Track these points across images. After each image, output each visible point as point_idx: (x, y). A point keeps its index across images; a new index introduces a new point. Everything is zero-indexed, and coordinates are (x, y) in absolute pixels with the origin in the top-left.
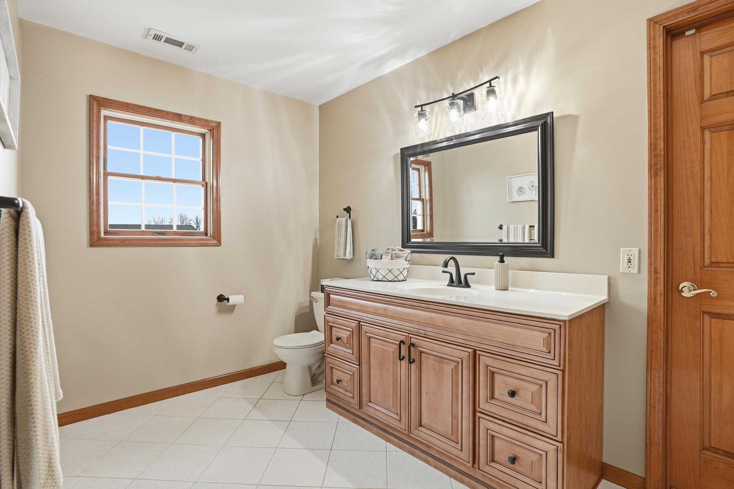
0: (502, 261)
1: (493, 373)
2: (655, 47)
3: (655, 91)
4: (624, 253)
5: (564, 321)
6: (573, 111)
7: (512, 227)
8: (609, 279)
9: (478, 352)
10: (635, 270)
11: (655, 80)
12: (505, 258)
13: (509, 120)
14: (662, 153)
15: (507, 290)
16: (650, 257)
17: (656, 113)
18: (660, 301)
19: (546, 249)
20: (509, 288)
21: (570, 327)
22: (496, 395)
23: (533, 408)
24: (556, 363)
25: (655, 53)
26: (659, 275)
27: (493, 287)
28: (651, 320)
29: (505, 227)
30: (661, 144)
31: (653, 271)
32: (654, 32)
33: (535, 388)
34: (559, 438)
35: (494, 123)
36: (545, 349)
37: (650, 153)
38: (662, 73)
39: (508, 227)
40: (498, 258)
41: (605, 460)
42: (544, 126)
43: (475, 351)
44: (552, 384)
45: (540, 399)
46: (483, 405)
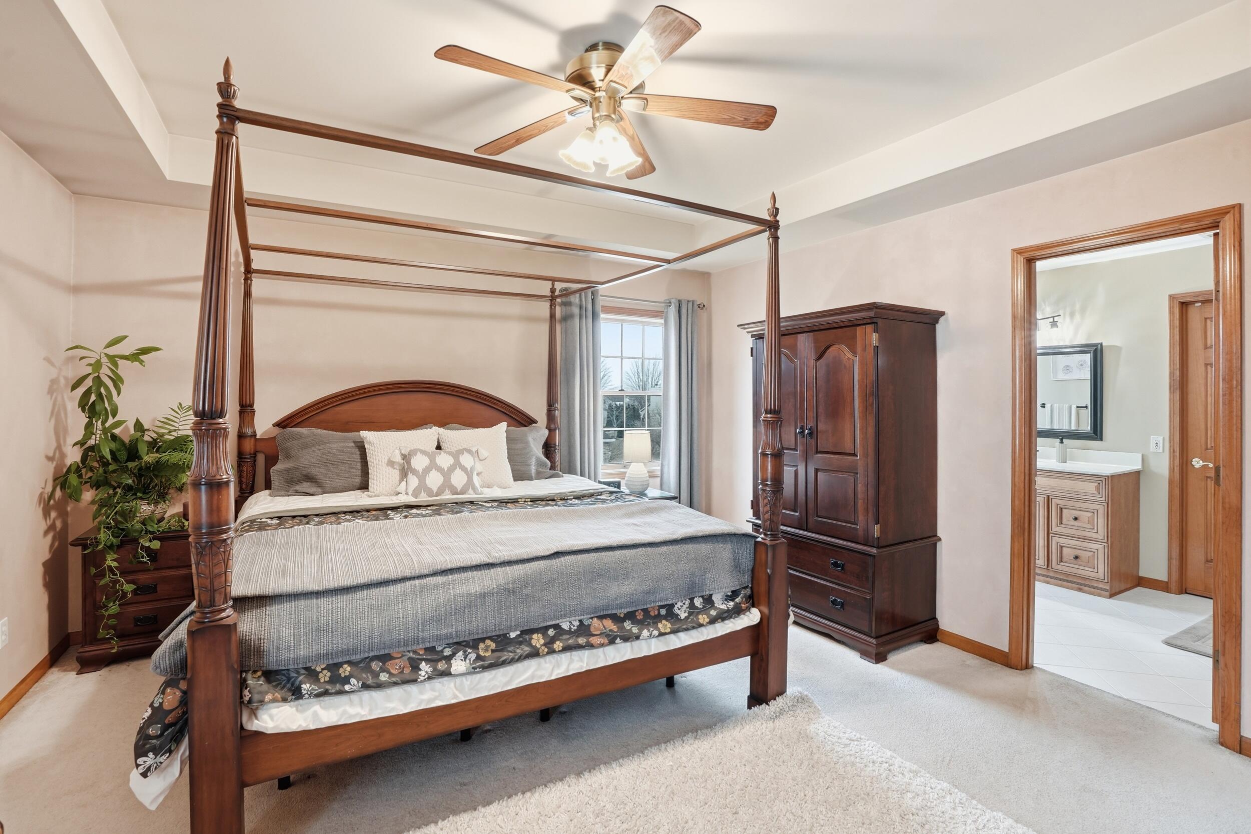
0: (1062, 442)
1: (1061, 509)
2: (1173, 314)
3: (1173, 340)
4: (1153, 440)
5: (1108, 476)
6: (1118, 344)
7: (1056, 406)
8: (1143, 455)
9: (1050, 497)
10: (1161, 450)
11: (1173, 333)
12: (1064, 440)
13: (1067, 343)
14: (1178, 379)
15: (1066, 462)
16: (1170, 442)
17: (1174, 354)
18: (1177, 470)
19: (1096, 435)
20: (1068, 462)
21: (1111, 480)
22: (1064, 521)
23: (1089, 526)
24: (1103, 499)
25: (1174, 317)
26: (1176, 454)
27: (1055, 461)
28: (1171, 482)
29: (1048, 406)
30: (1177, 373)
31: (1172, 451)
32: (1173, 304)
33: (1090, 514)
34: (1106, 541)
35: (1055, 344)
36: (1096, 492)
37: (1170, 378)
38: (1178, 329)
39: (1051, 406)
40: (1058, 440)
41: (1140, 575)
42: (1095, 352)
43: (1048, 497)
44: (1101, 511)
45: (1093, 520)
46: (1055, 528)
